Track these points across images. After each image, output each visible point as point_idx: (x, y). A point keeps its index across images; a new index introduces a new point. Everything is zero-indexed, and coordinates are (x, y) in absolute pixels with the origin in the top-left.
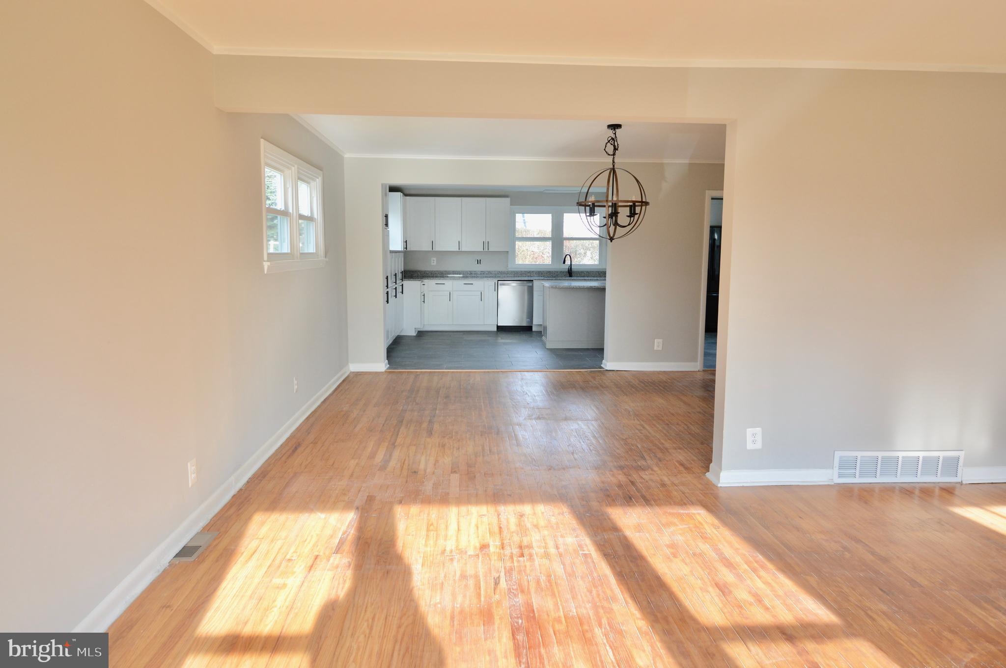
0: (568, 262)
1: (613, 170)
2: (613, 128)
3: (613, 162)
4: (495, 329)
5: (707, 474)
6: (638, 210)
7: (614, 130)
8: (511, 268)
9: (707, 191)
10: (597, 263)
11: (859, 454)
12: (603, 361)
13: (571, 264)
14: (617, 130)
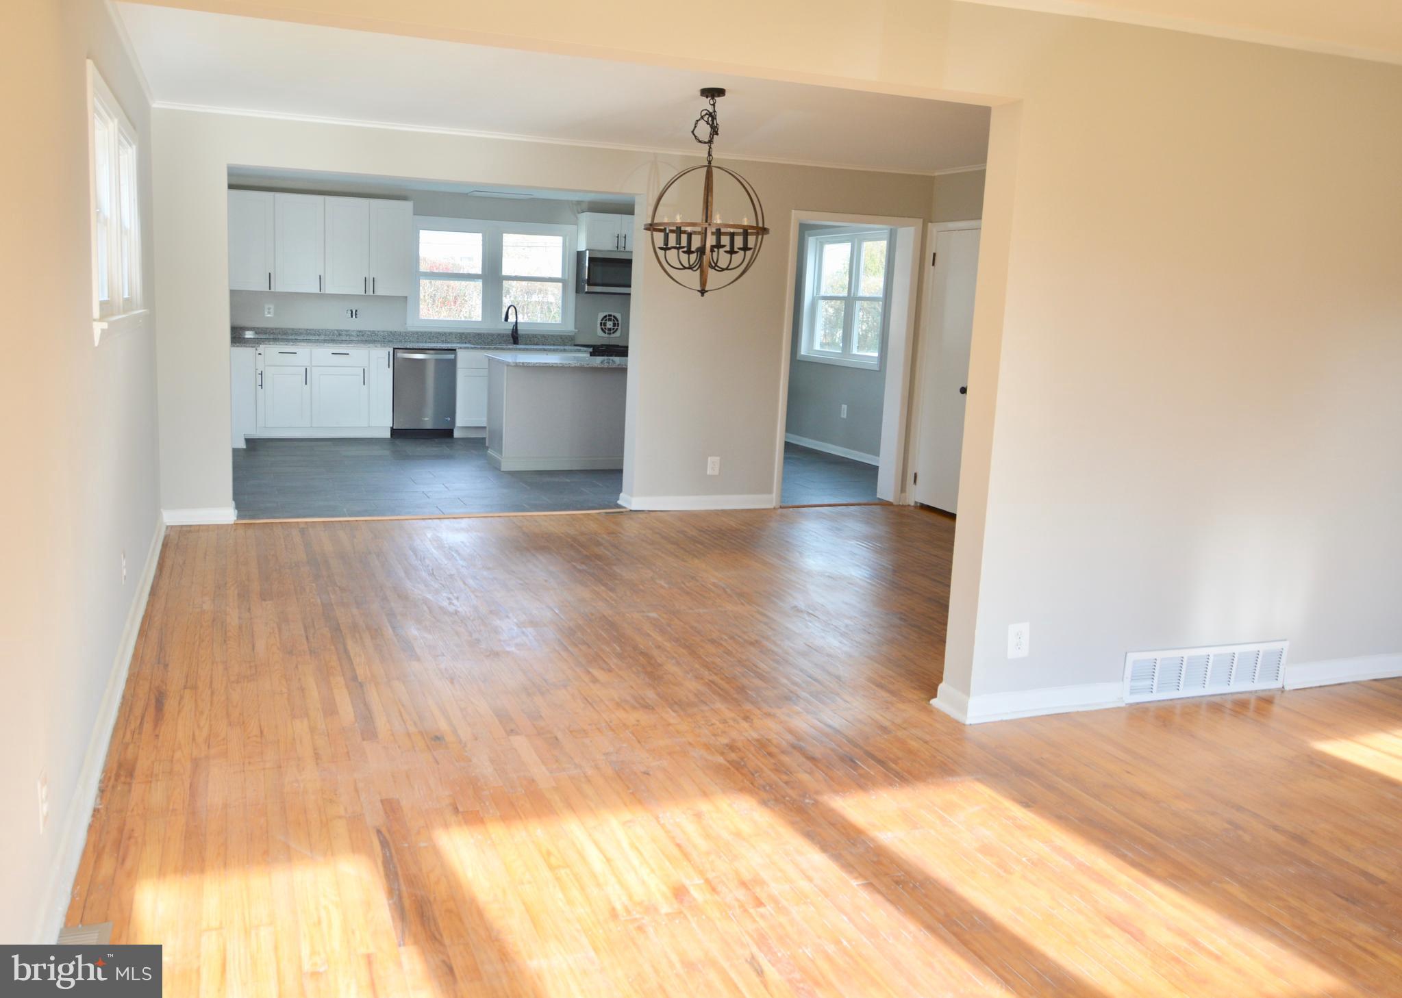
0: (512, 319)
1: (709, 168)
2: (710, 95)
3: (710, 154)
4: (388, 435)
5: (933, 701)
6: (751, 241)
7: (713, 99)
8: (412, 325)
9: (793, 211)
10: (558, 320)
11: (1159, 655)
12: (621, 495)
13: (516, 322)
14: (717, 99)
